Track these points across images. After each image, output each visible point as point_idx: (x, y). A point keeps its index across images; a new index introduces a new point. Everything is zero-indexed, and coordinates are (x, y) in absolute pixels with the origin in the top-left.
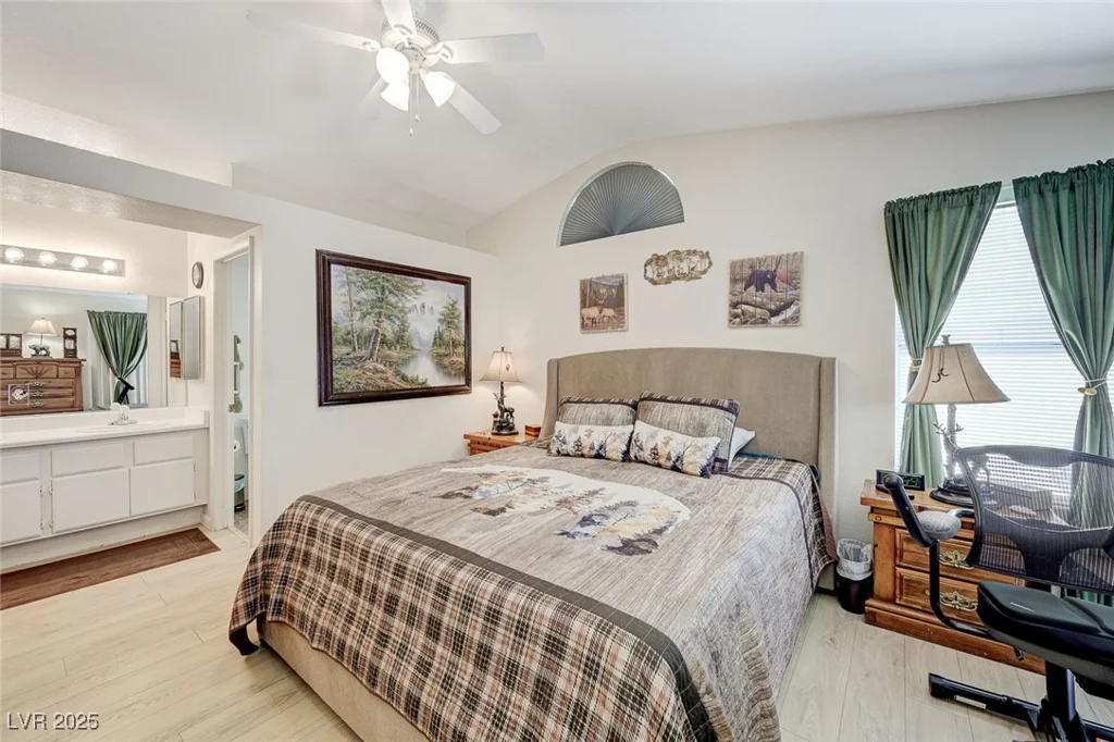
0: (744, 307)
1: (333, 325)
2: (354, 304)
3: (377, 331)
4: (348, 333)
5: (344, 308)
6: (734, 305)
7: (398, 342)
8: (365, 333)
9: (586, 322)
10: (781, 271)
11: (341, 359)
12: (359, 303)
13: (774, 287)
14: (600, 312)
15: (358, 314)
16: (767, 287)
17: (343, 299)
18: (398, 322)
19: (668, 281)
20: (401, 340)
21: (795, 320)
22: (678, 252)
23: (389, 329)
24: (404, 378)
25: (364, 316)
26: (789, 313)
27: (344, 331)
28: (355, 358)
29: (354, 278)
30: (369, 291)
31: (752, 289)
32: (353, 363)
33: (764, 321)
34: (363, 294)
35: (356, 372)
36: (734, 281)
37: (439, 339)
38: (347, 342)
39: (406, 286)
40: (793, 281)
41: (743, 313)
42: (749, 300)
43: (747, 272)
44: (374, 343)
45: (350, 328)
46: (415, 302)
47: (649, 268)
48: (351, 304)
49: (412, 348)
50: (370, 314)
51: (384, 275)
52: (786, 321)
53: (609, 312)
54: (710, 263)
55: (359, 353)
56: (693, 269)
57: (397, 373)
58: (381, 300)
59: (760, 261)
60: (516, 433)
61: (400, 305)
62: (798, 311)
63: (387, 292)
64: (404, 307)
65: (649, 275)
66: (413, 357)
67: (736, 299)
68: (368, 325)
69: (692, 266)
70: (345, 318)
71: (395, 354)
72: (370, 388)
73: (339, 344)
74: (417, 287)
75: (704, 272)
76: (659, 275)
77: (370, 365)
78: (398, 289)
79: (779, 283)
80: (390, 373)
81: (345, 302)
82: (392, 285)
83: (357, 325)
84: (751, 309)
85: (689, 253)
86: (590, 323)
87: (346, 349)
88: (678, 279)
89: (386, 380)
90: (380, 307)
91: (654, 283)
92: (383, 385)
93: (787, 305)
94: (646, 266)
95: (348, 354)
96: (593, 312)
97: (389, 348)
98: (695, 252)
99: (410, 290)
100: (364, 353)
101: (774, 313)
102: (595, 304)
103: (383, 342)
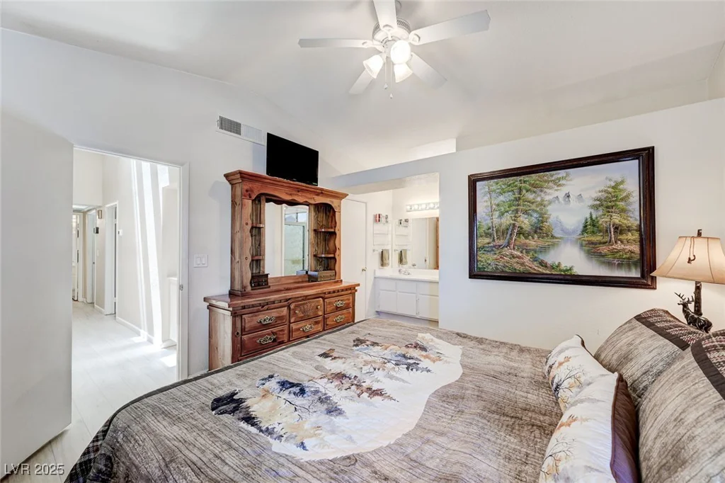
1: (478, 224)
2: (494, 206)
3: (514, 224)
4: (489, 229)
5: (486, 211)
7: (536, 232)
8: (503, 227)
11: (484, 247)
12: (498, 205)
15: (497, 214)
17: (485, 204)
18: (535, 215)
20: (539, 229)
23: (525, 222)
24: (542, 264)
25: (502, 214)
27: (486, 227)
28: (494, 246)
29: (494, 187)
30: (506, 194)
32: (493, 250)
34: (502, 198)
35: (495, 256)
37: (591, 226)
38: (488, 235)
39: (546, 181)
44: (511, 234)
45: (490, 225)
46: (556, 194)
48: (491, 207)
49: (553, 237)
50: (507, 212)
51: (522, 178)
55: (498, 242)
57: (535, 259)
58: (518, 199)
61: (539, 199)
63: (524, 191)
64: (542, 200)
66: (554, 245)
68: (507, 220)
70: (487, 217)
71: (532, 243)
72: (507, 270)
73: (481, 236)
74: (559, 179)
77: (507, 251)
78: (536, 187)
80: (527, 259)
81: (486, 207)
82: (530, 184)
83: (496, 221)
87: (487, 240)
89: (523, 264)
90: (517, 204)
92: (519, 268)
95: (489, 243)
97: (526, 238)
99: (551, 184)
100: (501, 242)
103: (519, 233)
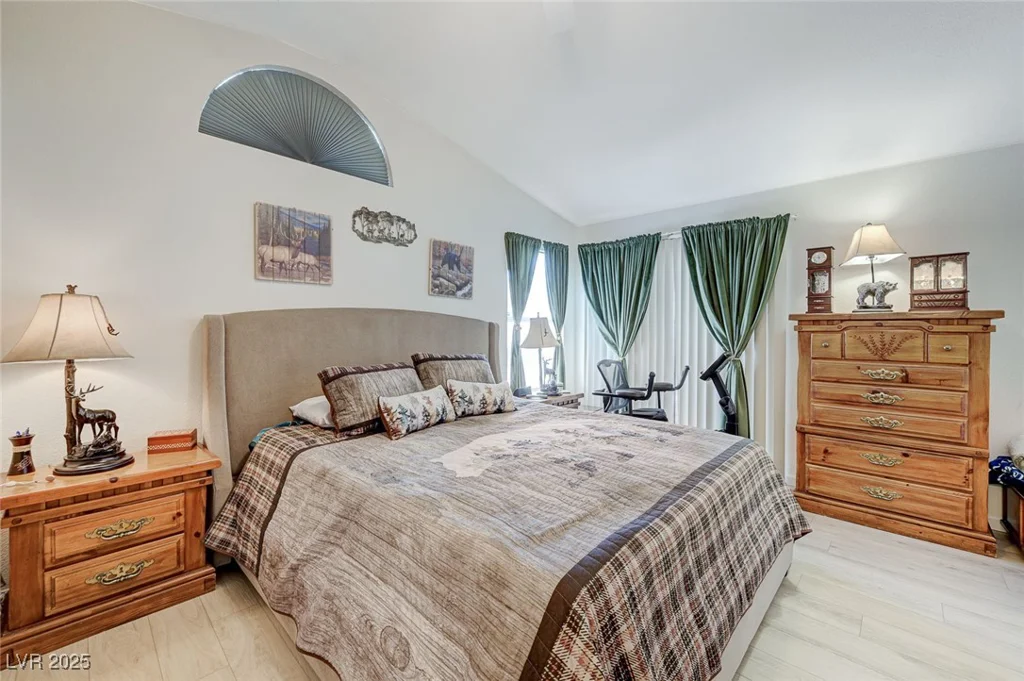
0: (441, 280)
6: (435, 277)
9: (269, 265)
10: (463, 257)
13: (459, 268)
14: (294, 256)
16: (455, 267)
19: (379, 240)
21: (468, 295)
22: (389, 215)
26: (466, 290)
31: (446, 266)
33: (454, 294)
36: (435, 257)
40: (469, 268)
41: (441, 285)
42: (444, 275)
43: (443, 252)
47: (357, 219)
52: (465, 295)
53: (310, 259)
54: (416, 236)
56: (402, 236)
59: (453, 246)
60: (131, 461)
62: (471, 289)
65: (358, 226)
67: (436, 272)
69: (401, 233)
75: (411, 242)
76: (371, 231)
79: (462, 267)
84: (446, 282)
85: (399, 219)
86: (276, 267)
88: (389, 241)
91: (365, 238)
93: (465, 284)
94: (354, 216)
96: (283, 254)
98: (404, 221)
101: (459, 288)
102: (288, 245)
